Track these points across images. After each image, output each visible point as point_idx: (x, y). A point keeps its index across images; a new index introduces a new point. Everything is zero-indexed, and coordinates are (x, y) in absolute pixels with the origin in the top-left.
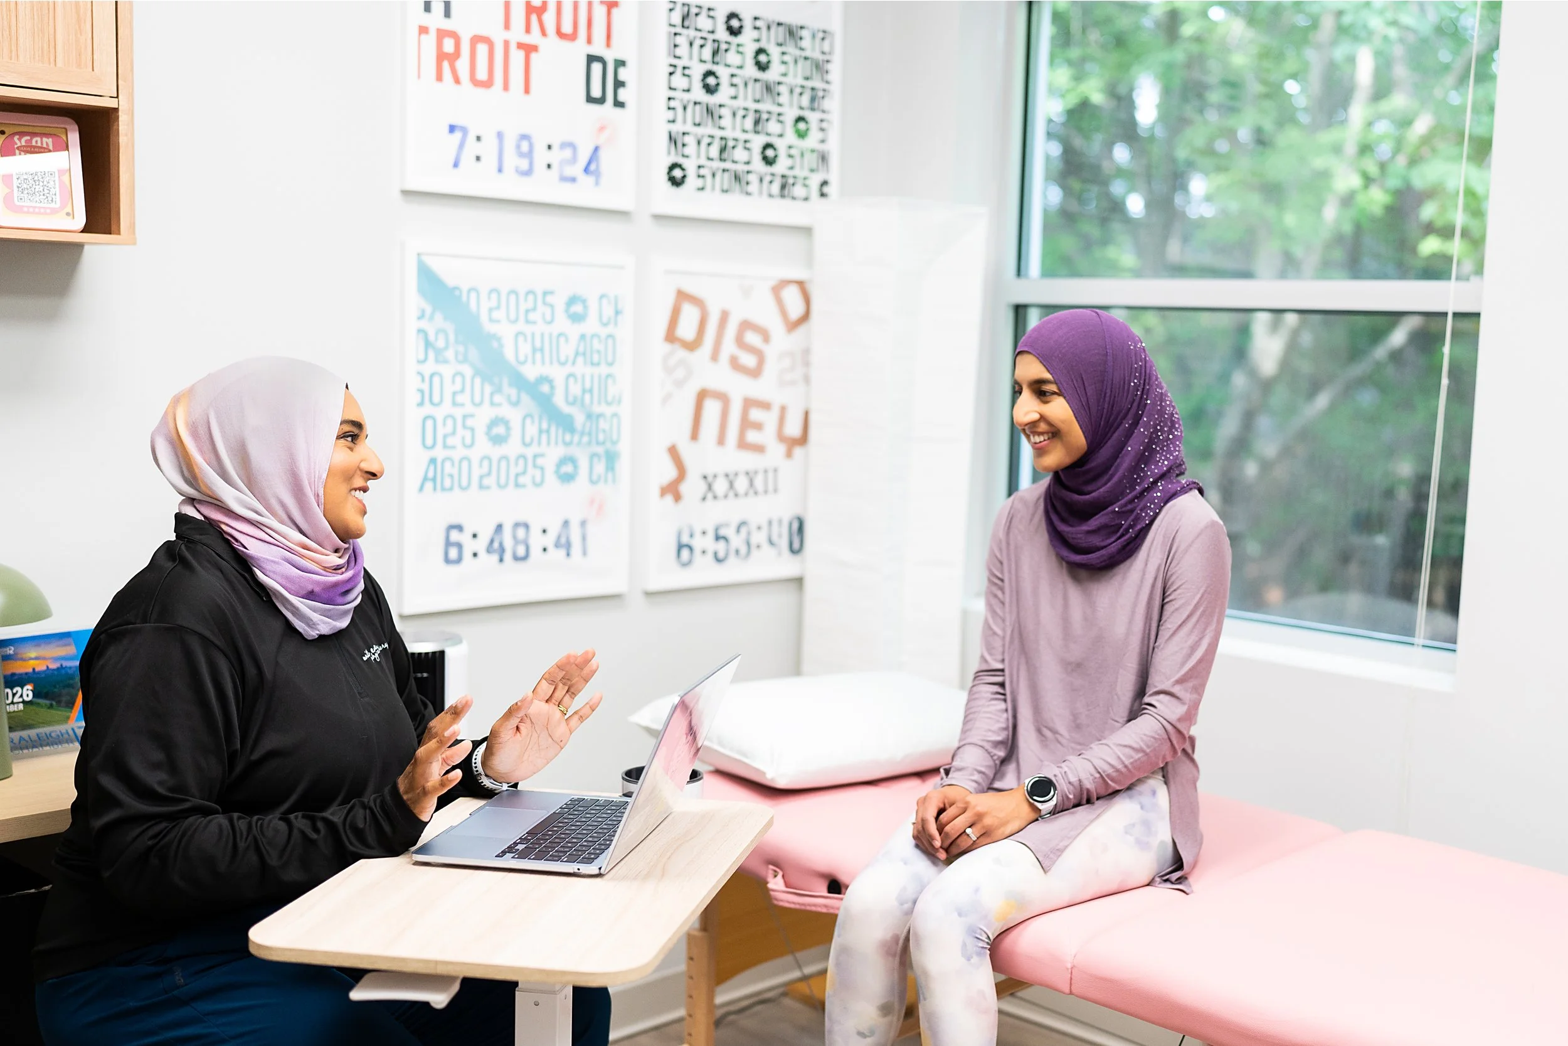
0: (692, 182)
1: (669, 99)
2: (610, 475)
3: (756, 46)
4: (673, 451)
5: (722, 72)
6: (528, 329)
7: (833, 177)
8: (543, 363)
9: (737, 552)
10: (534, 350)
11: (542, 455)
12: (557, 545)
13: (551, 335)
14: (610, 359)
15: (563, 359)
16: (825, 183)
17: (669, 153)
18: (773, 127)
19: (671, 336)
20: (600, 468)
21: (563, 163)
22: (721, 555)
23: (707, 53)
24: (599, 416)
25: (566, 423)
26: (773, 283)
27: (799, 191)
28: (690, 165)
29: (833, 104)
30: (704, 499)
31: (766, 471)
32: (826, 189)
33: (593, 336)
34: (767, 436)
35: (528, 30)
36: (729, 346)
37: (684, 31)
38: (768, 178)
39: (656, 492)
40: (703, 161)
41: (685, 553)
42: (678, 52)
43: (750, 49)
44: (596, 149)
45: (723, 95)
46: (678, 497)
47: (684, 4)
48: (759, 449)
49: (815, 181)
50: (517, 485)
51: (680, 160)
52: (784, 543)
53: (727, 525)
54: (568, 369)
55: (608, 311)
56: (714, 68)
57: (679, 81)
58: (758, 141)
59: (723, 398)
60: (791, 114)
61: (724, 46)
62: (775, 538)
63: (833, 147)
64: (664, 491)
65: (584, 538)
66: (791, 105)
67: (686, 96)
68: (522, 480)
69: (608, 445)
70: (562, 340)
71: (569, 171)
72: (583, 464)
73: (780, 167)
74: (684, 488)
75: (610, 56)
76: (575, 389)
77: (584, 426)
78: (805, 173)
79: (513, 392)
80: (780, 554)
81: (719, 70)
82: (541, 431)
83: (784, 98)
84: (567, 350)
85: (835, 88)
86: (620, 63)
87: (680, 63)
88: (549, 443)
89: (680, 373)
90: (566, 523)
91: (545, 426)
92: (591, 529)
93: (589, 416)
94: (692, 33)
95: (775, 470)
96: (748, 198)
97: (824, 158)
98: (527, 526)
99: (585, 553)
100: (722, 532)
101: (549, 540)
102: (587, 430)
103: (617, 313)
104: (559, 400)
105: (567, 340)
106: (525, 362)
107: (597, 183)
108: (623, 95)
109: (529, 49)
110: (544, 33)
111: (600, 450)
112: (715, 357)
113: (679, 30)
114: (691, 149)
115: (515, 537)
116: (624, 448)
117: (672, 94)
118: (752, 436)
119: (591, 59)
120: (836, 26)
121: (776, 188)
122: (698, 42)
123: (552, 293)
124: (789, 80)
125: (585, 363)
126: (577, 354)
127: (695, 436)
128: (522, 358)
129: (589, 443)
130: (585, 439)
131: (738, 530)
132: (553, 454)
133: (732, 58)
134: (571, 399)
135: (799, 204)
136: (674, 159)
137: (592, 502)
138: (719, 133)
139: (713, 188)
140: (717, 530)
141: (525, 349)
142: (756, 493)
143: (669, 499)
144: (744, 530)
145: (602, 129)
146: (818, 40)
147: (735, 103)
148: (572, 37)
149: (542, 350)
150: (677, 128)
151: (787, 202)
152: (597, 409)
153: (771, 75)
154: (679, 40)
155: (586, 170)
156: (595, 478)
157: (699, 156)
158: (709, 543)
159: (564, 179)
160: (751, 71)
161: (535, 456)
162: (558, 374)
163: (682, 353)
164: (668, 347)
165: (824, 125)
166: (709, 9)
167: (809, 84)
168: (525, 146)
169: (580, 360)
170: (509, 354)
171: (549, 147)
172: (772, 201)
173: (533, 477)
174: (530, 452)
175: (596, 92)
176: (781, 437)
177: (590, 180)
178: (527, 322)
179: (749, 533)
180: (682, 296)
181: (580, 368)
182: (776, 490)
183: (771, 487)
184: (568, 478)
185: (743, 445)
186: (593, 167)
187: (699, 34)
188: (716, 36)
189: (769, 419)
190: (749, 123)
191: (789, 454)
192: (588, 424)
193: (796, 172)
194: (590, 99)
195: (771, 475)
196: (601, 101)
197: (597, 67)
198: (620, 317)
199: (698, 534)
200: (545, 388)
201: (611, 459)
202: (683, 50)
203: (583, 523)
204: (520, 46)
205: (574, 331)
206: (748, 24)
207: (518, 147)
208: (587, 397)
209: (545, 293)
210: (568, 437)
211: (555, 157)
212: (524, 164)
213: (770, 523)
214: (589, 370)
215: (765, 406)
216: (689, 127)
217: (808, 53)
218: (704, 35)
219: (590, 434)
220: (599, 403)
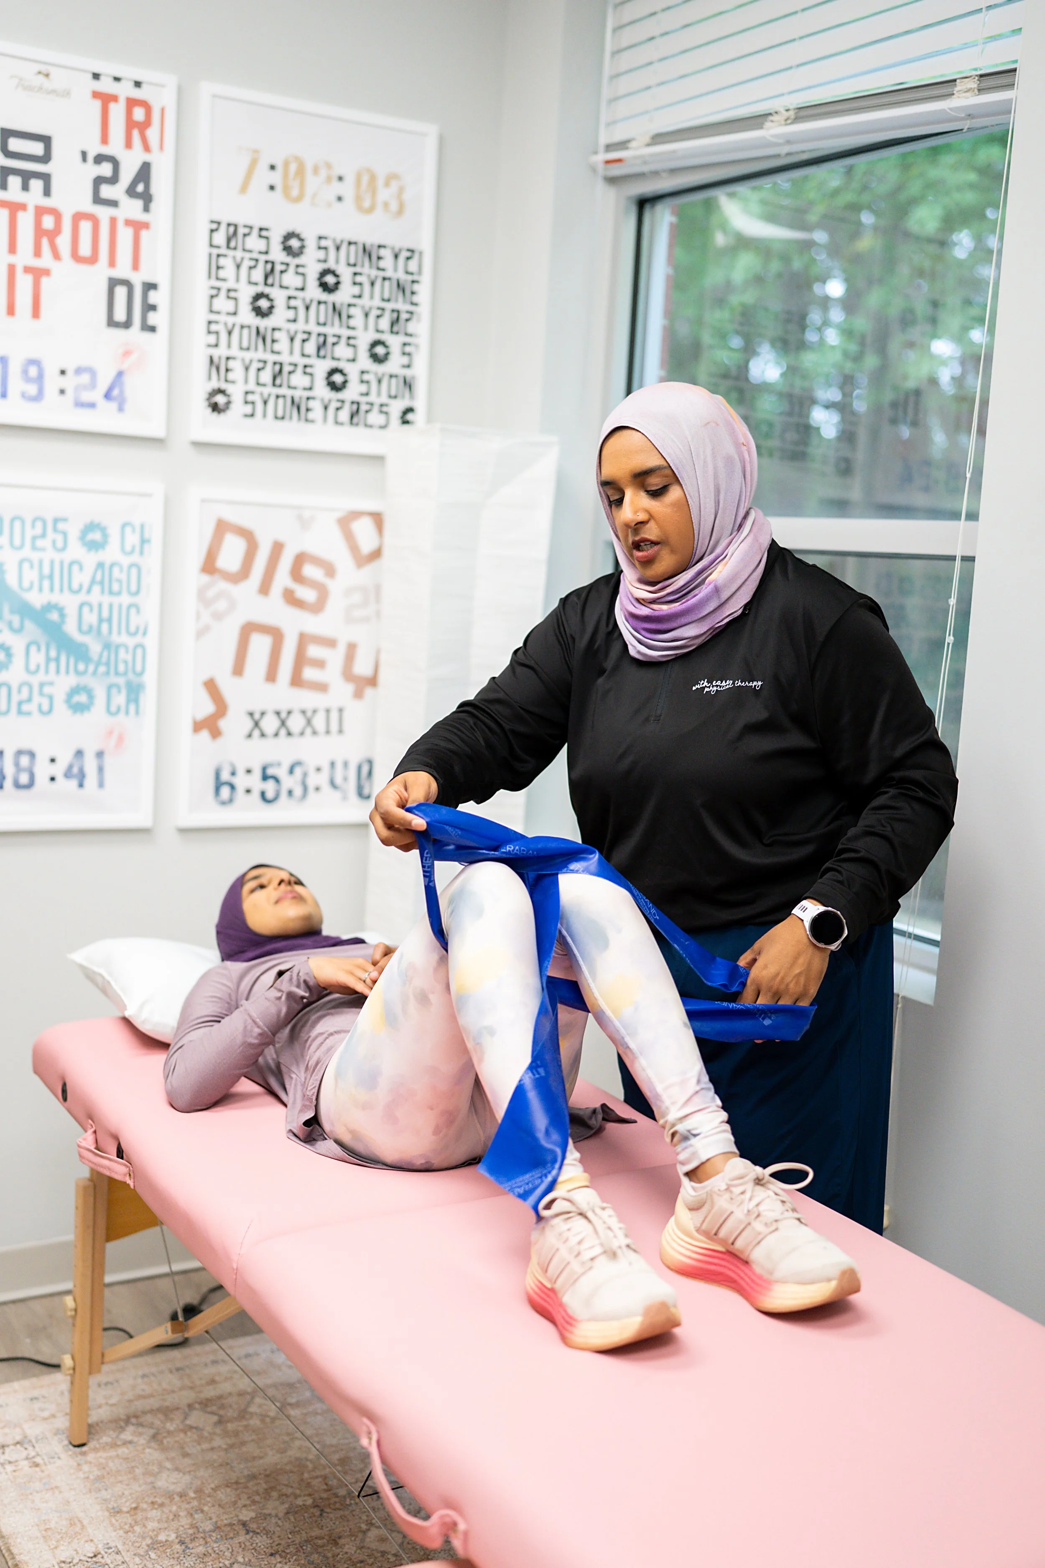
0: (238, 407)
1: (210, 322)
2: (132, 708)
3: (321, 267)
4: (211, 686)
5: (279, 296)
6: (35, 556)
7: (420, 403)
8: (52, 590)
9: (290, 793)
10: (41, 577)
11: (51, 684)
12: (68, 774)
13: (62, 563)
14: (134, 588)
15: (75, 586)
16: (410, 410)
17: (210, 378)
18: (343, 351)
19: (209, 566)
20: (120, 699)
21: (78, 388)
22: (270, 795)
23: (258, 275)
24: (118, 647)
25: (79, 652)
26: (339, 514)
27: (375, 418)
28: (236, 392)
29: (420, 328)
30: (250, 736)
31: (328, 711)
32: (409, 417)
33: (112, 566)
34: (332, 674)
35: (38, 253)
36: (282, 578)
37: (231, 253)
38: (334, 405)
39: (188, 726)
40: (252, 386)
41: (225, 792)
42: (222, 274)
43: (313, 271)
44: (120, 374)
45: (279, 317)
46: (216, 733)
47: (229, 225)
48: (322, 687)
49: (396, 408)
50: (20, 712)
51: (224, 386)
52: (351, 786)
53: (279, 764)
54: (82, 597)
55: (132, 539)
56: (267, 290)
57: (222, 304)
58: (321, 367)
59: (277, 635)
60: (364, 339)
61: (279, 268)
62: (338, 780)
63: (420, 371)
64: (198, 726)
65: (101, 770)
66: (366, 328)
67: (231, 320)
68: (25, 707)
69: (131, 676)
70: (75, 568)
71: (86, 397)
72: (100, 695)
73: (352, 392)
74: (223, 724)
75: (137, 280)
76: (90, 618)
77: (101, 656)
78: (384, 399)
79: (16, 620)
80: (345, 798)
81: (275, 293)
82: (48, 660)
83: (358, 321)
84: (81, 578)
85: (424, 309)
86: (150, 287)
87: (224, 286)
88: (58, 671)
89: (221, 605)
90: (79, 753)
91: (53, 653)
92: (108, 761)
93: (107, 646)
94: (239, 254)
95: (341, 710)
96: (309, 426)
97: (408, 384)
98: (32, 755)
99: (101, 785)
100: (270, 772)
101: (58, 770)
102: (104, 659)
103: (144, 541)
104: (71, 628)
105: (81, 568)
106: (31, 588)
107: (121, 409)
108: (153, 318)
109: (38, 274)
110: (56, 256)
111: (121, 681)
112: (265, 589)
113: (224, 251)
114: (237, 373)
115: (17, 764)
116: (150, 679)
117: (213, 317)
118: (309, 673)
119: (113, 283)
120: (425, 243)
121: (344, 415)
122: (246, 264)
123: (65, 520)
124: (365, 301)
125: (103, 592)
126: (93, 582)
127: (238, 669)
128: (26, 584)
129: (107, 673)
130: (102, 669)
131: (291, 771)
132: (64, 683)
133: (291, 279)
134: (85, 628)
135: (377, 432)
136: (215, 384)
137: (110, 733)
138: (271, 358)
139: (265, 415)
140: (264, 769)
141: (31, 576)
142: (315, 733)
143: (205, 734)
144: (298, 771)
145: (127, 354)
146: (401, 259)
147: (293, 327)
148: (92, 260)
149: (51, 577)
150: (221, 352)
151: (361, 430)
152: (115, 639)
153: (343, 296)
154: (222, 261)
155: (108, 396)
156: (113, 709)
157: (246, 381)
158: (255, 782)
159: (79, 404)
160: (314, 292)
161: (42, 685)
162: (70, 602)
163: (223, 585)
164: (205, 578)
165: (408, 349)
166: (261, 229)
167: (389, 306)
168: (33, 371)
169: (96, 589)
170: (11, 579)
171: (63, 372)
172: (339, 429)
173: (40, 706)
174: (35, 680)
175: (120, 315)
176: (348, 674)
177: (113, 406)
178: (34, 548)
179: (305, 775)
180: (222, 528)
181: (96, 596)
182: (341, 731)
183: (334, 727)
184: (79, 708)
185: (297, 681)
186: (116, 392)
187: (247, 255)
188: (270, 257)
189: (335, 658)
190: (311, 347)
191: (358, 694)
192: (105, 654)
193: (373, 398)
194: (112, 323)
195: (334, 716)
196: (127, 324)
197: (121, 292)
198: (146, 546)
199: (241, 772)
200: (54, 616)
201: (134, 692)
202: (228, 271)
203: (100, 755)
204: (27, 270)
205: (90, 559)
206: (311, 244)
207: (25, 372)
208: (105, 627)
209: (56, 521)
210: (81, 667)
211: (69, 382)
212: (32, 390)
213: (333, 764)
214: (106, 600)
215: (331, 643)
216: (234, 351)
217: (389, 273)
218: (255, 255)
219: (108, 664)
220: (119, 633)
